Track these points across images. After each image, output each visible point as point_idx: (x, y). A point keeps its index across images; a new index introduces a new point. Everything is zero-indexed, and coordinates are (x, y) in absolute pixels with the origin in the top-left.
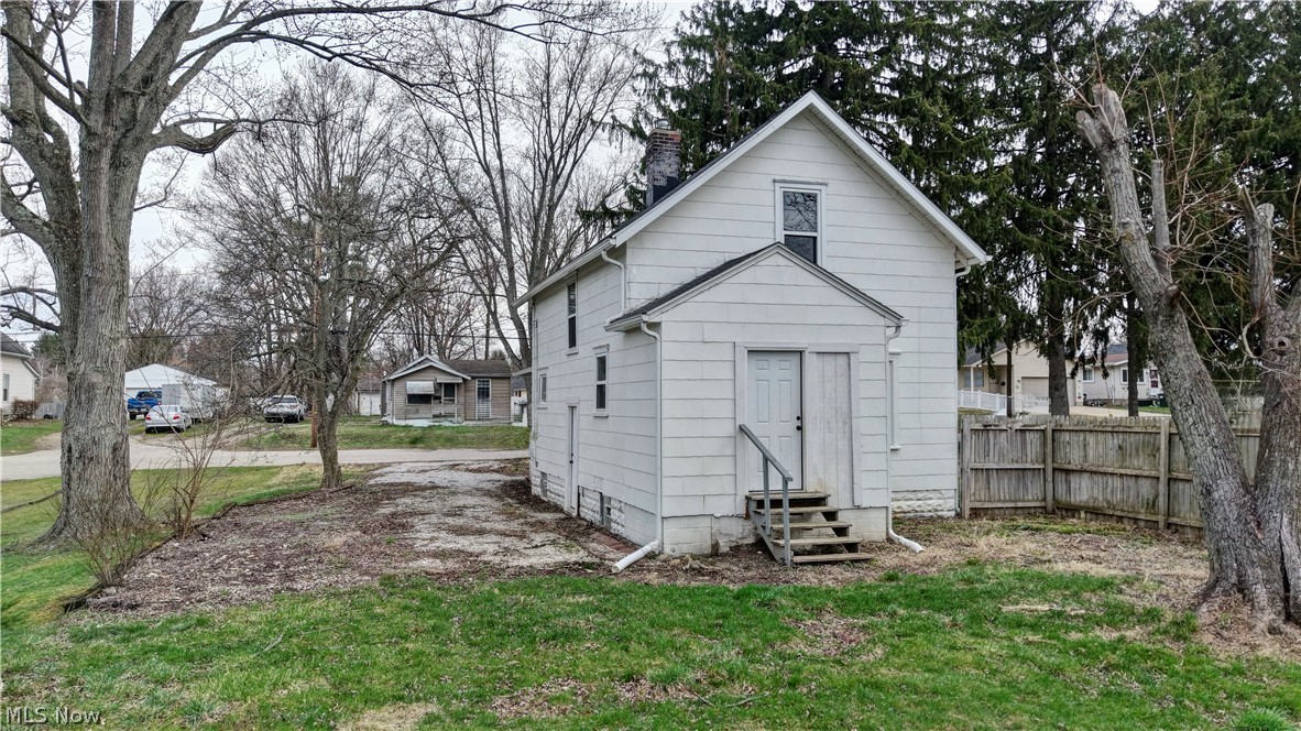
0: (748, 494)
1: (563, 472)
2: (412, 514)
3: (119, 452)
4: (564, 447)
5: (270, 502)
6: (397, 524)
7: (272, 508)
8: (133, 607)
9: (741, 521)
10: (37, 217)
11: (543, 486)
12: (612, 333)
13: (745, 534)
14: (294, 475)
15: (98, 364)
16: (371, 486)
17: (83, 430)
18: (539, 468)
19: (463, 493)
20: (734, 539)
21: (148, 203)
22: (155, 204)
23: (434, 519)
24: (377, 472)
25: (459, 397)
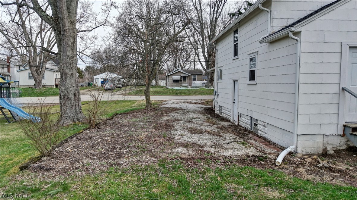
0: (344, 124)
1: (230, 107)
2: (174, 121)
3: (76, 96)
4: (231, 97)
5: (128, 113)
6: (168, 126)
7: (128, 116)
8: (48, 170)
9: (340, 138)
10: (49, 16)
11: (220, 110)
12: (263, 44)
13: (341, 144)
14: (139, 103)
15: (68, 66)
16: (161, 108)
17: (64, 89)
18: (218, 104)
19: (191, 112)
20: (335, 146)
21: (101, 24)
22: (103, 25)
23: (182, 123)
24: (164, 103)
25: (187, 80)
